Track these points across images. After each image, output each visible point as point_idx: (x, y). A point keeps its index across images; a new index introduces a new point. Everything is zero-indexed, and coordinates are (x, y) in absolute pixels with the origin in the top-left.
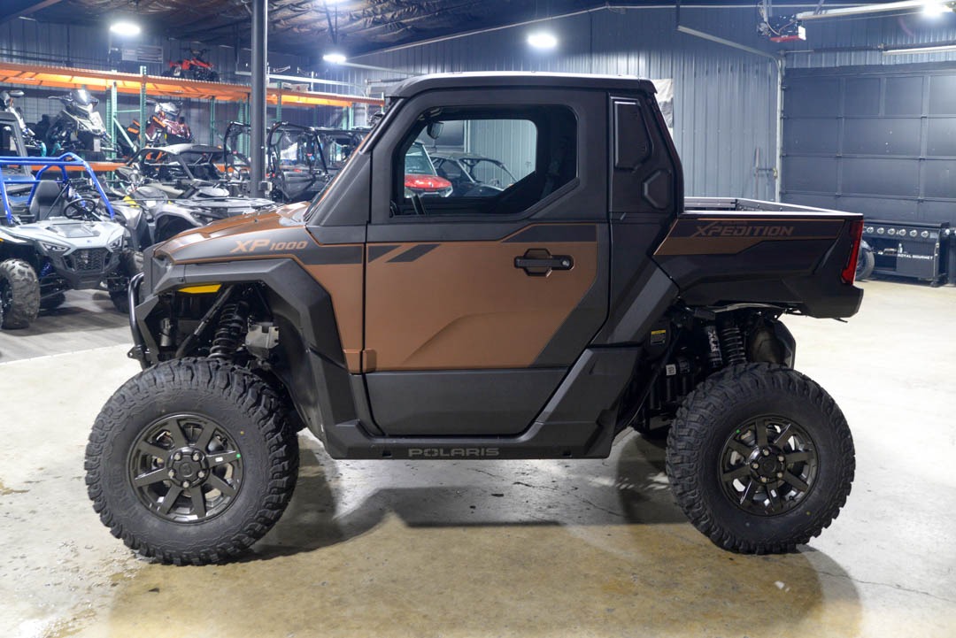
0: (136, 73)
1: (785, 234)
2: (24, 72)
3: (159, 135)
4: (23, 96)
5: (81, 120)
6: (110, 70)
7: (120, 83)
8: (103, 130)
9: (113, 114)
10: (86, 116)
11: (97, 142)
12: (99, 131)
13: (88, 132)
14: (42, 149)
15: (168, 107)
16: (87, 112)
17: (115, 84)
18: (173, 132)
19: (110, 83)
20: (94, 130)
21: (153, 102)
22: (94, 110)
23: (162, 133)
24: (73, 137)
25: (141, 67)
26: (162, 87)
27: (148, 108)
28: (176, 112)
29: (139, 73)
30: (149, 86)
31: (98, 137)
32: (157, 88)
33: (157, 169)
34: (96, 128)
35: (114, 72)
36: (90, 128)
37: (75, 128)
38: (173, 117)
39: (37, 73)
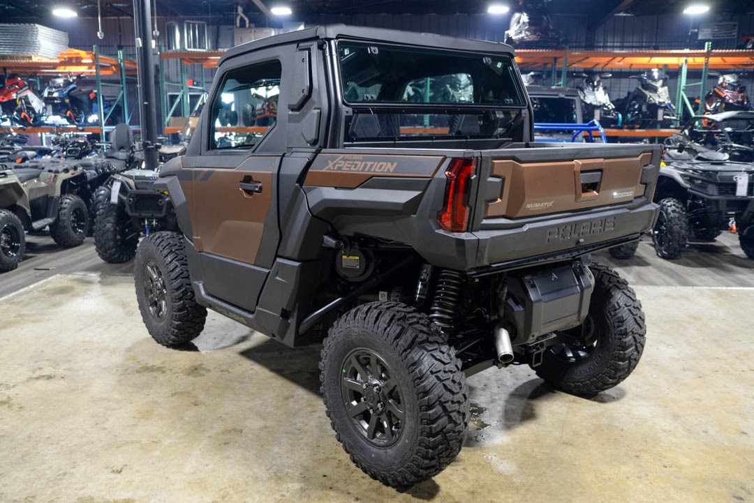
0: (701, 49)
1: (388, 171)
2: (614, 58)
3: (718, 104)
4: (611, 77)
5: (651, 94)
6: (683, 49)
7: (690, 60)
8: (667, 102)
9: (682, 88)
10: (655, 90)
11: (660, 112)
12: (664, 103)
13: (655, 104)
14: (618, 119)
15: (729, 79)
16: (656, 87)
17: (686, 61)
18: (731, 101)
19: (682, 60)
20: (660, 103)
21: (716, 74)
22: (663, 85)
23: (721, 102)
24: (644, 108)
25: (707, 44)
26: (730, 60)
27: (712, 81)
28: (737, 82)
29: (704, 49)
30: (713, 60)
31: (662, 108)
32: (725, 61)
33: (704, 135)
34: (661, 100)
35: (687, 51)
36: (657, 100)
37: (645, 101)
38: (732, 87)
39: (624, 58)
